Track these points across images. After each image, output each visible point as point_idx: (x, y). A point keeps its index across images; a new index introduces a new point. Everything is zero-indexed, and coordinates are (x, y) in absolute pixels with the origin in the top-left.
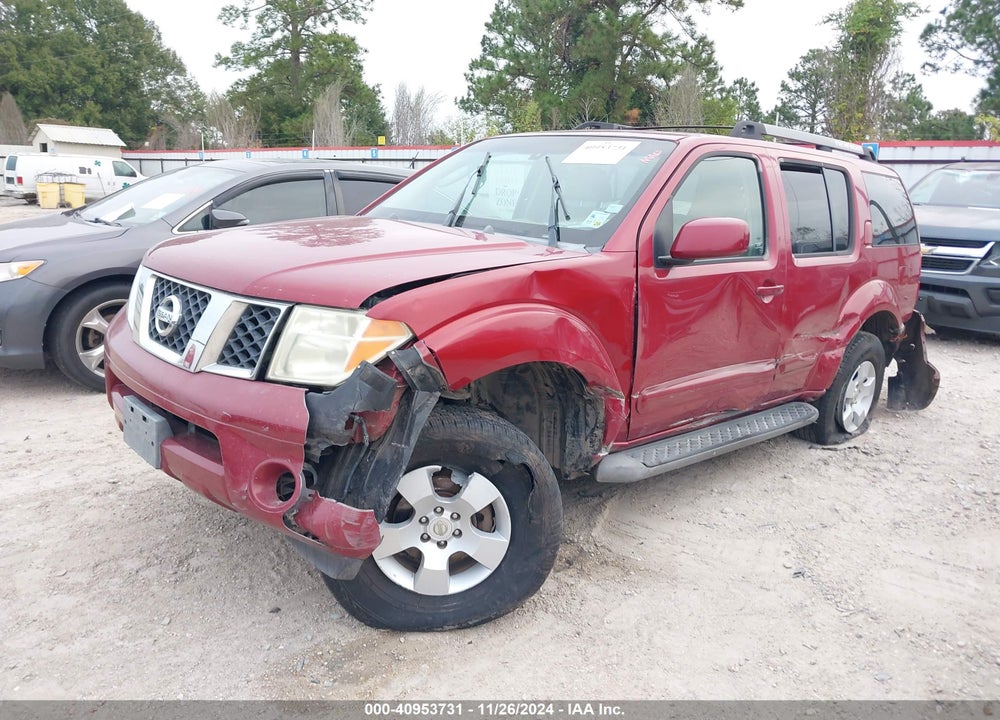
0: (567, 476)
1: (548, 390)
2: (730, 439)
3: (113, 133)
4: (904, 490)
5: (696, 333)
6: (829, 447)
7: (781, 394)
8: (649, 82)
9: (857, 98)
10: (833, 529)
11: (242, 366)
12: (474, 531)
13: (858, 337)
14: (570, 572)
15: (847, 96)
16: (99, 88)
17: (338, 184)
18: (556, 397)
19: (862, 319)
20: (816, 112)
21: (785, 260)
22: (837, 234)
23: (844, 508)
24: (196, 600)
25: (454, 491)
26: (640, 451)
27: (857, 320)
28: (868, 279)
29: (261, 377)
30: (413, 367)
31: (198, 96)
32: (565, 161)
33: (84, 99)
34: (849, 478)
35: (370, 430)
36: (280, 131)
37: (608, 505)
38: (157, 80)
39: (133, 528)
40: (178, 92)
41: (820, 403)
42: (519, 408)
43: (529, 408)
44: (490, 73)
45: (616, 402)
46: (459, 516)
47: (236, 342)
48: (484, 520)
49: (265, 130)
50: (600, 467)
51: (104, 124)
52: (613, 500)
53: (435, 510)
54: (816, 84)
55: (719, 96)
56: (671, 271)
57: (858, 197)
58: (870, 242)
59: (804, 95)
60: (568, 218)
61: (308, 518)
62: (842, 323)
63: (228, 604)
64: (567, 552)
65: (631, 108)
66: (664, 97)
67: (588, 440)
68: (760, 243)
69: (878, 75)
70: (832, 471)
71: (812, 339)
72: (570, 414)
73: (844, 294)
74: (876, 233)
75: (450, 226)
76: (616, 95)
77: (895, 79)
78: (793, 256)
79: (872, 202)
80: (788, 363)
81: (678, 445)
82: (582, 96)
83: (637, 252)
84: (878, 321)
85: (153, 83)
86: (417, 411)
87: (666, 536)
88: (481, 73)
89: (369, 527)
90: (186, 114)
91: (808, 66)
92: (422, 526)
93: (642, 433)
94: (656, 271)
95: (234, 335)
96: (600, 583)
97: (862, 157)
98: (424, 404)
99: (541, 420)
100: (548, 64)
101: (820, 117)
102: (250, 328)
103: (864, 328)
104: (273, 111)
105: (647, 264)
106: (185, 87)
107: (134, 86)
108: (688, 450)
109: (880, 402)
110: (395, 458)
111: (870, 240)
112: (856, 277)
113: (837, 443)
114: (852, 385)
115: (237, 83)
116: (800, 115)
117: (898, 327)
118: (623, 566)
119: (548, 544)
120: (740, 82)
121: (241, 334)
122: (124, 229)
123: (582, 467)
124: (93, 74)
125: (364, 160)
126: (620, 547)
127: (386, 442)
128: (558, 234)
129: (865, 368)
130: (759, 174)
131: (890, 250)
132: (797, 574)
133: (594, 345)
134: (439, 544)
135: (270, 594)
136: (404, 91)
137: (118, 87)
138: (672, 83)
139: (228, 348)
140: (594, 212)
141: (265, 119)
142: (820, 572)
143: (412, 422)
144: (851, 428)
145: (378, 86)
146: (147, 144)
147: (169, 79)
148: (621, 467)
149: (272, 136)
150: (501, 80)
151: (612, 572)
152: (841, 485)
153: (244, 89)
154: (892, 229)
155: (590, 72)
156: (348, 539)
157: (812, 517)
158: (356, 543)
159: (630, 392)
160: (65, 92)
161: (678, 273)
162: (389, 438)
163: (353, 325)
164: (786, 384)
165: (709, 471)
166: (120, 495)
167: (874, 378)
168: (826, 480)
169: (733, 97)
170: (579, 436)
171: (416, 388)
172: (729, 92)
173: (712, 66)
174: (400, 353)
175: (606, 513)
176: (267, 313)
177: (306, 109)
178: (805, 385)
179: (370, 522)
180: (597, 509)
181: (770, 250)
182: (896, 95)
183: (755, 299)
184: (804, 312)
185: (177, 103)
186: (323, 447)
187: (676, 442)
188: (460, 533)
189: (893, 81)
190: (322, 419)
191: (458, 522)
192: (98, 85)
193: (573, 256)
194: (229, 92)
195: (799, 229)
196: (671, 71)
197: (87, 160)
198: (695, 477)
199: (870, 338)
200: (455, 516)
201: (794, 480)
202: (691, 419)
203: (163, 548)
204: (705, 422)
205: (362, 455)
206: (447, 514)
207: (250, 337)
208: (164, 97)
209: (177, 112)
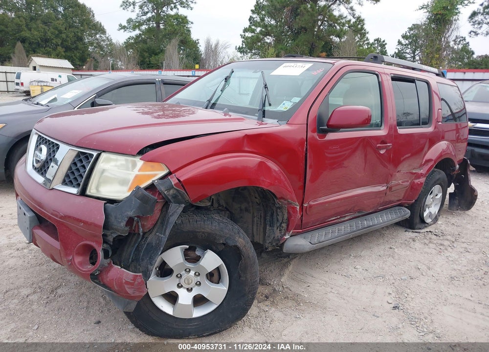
0: (266, 249)
1: (257, 200)
2: (360, 228)
3: (68, 62)
4: (457, 257)
5: (346, 167)
6: (416, 231)
7: (391, 202)
8: (331, 39)
9: (436, 47)
10: (416, 280)
11: (74, 187)
12: (208, 282)
13: (433, 172)
14: (267, 303)
15: (431, 46)
16: (64, 40)
17: (163, 87)
18: (261, 204)
19: (435, 162)
20: (415, 56)
21: (393, 130)
22: (422, 116)
23: (423, 267)
24: (55, 315)
25: (197, 260)
26: (309, 235)
27: (433, 162)
28: (439, 141)
29: (83, 193)
30: (168, 190)
31: (111, 44)
32: (272, 74)
33: (57, 45)
34: (426, 250)
35: (143, 226)
36: (149, 62)
37: (292, 263)
38: (92, 37)
39: (32, 270)
40: (102, 43)
41: (411, 207)
42: (241, 210)
43: (247, 210)
44: (253, 34)
45: (294, 209)
46: (199, 274)
47: (71, 172)
48: (214, 276)
49: (142, 61)
50: (285, 244)
51: (65, 58)
52: (295, 260)
53: (186, 270)
54: (416, 41)
55: (367, 47)
56: (327, 135)
57: (435, 95)
58: (441, 121)
59: (409, 47)
60: (270, 105)
61: (105, 277)
62: (424, 164)
63: (72, 318)
64: (267, 290)
65: (322, 52)
66: (338, 46)
67: (279, 229)
68: (379, 121)
69: (447, 36)
70: (417, 245)
71: (407, 173)
72: (269, 214)
73: (426, 149)
74: (444, 116)
75: (206, 108)
76: (315, 45)
77: (455, 39)
78: (397, 128)
79: (442, 99)
80: (393, 186)
81: (331, 231)
82: (297, 45)
83: (307, 124)
84: (444, 163)
85: (90, 38)
86: (171, 216)
87: (323, 282)
88: (249, 35)
89: (139, 283)
90: (105, 54)
91: (412, 32)
92: (178, 279)
93: (310, 225)
94: (318, 135)
95: (70, 168)
96: (282, 310)
97: (437, 75)
98: (176, 211)
99: (253, 217)
100: (281, 30)
101: (417, 58)
102: (79, 165)
103: (436, 167)
104: (146, 52)
105: (313, 131)
106: (105, 40)
107: (81, 39)
108: (336, 234)
109: (444, 206)
110: (157, 242)
111: (441, 119)
112: (433, 140)
113: (420, 229)
114: (429, 197)
115: (129, 38)
116: (407, 56)
117: (455, 166)
118: (297, 300)
119: (250, 291)
120: (378, 40)
121: (74, 168)
122: (49, 108)
123: (275, 244)
124: (61, 33)
125: (188, 76)
126: (296, 288)
127: (154, 233)
128: (264, 114)
129: (437, 189)
130: (379, 82)
131: (452, 125)
132: (395, 308)
133: (282, 177)
134: (188, 289)
135: (97, 312)
136: (209, 43)
137: (73, 40)
138: (342, 40)
139: (67, 176)
140: (284, 102)
141: (142, 56)
142: (408, 307)
143: (168, 221)
144: (429, 221)
145: (198, 40)
146: (84, 67)
147: (98, 36)
148: (297, 245)
149: (145, 65)
150: (258, 37)
151: (290, 303)
152: (422, 253)
153: (132, 41)
154: (453, 114)
155: (302, 33)
156: (127, 289)
157: (405, 272)
158: (132, 292)
159: (303, 203)
160: (48, 42)
161: (331, 136)
162: (155, 230)
163: (134, 165)
164: (393, 197)
165: (350, 244)
166: (31, 250)
167: (441, 194)
168: (413, 250)
169: (374, 48)
170: (273, 226)
171: (170, 202)
172: (371, 45)
173: (363, 31)
174: (160, 181)
175: (291, 268)
176: (88, 157)
177: (162, 51)
178: (403, 198)
179: (139, 280)
180: (286, 265)
181: (384, 124)
182: (456, 47)
183: (376, 150)
184: (405, 157)
185: (101, 48)
186: (114, 235)
187: (330, 229)
188: (200, 283)
189: (454, 41)
190: (112, 219)
191: (199, 277)
192: (63, 39)
193: (271, 126)
194: (125, 42)
195: (405, 113)
196: (342, 33)
197: (55, 75)
198: (342, 247)
199: (439, 172)
200: (197, 274)
201: (396, 250)
202: (339, 217)
203: (45, 282)
204: (347, 218)
205: (140, 240)
206: (192, 273)
207: (78, 170)
208: (95, 45)
209: (101, 52)
